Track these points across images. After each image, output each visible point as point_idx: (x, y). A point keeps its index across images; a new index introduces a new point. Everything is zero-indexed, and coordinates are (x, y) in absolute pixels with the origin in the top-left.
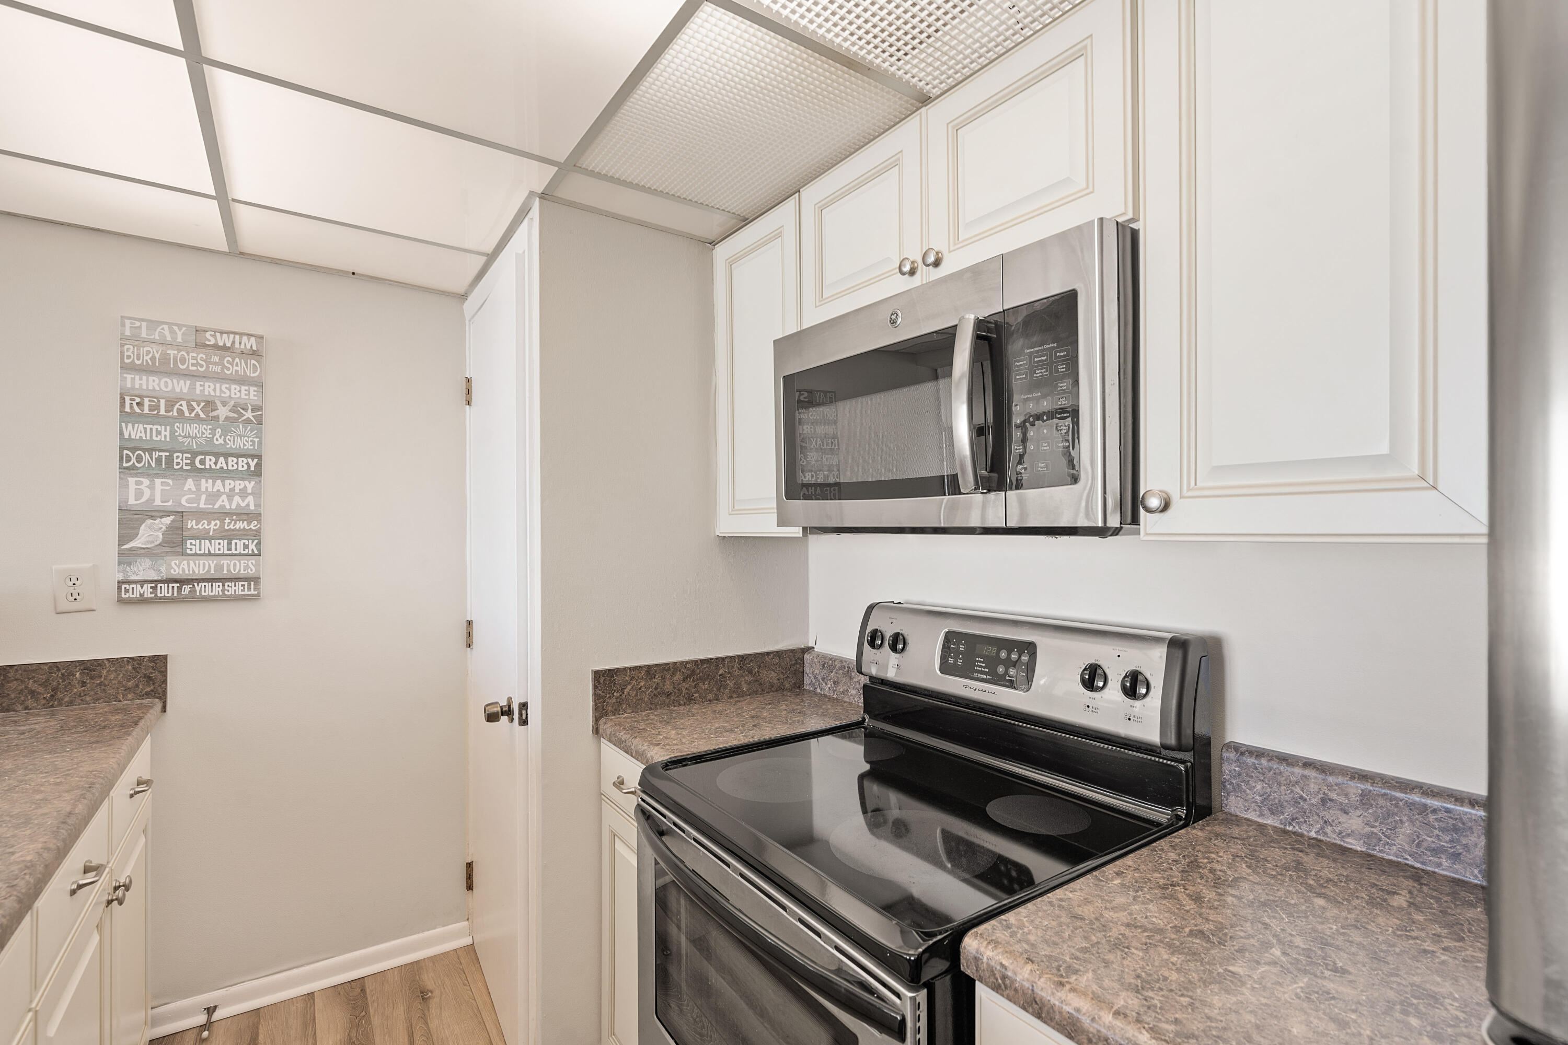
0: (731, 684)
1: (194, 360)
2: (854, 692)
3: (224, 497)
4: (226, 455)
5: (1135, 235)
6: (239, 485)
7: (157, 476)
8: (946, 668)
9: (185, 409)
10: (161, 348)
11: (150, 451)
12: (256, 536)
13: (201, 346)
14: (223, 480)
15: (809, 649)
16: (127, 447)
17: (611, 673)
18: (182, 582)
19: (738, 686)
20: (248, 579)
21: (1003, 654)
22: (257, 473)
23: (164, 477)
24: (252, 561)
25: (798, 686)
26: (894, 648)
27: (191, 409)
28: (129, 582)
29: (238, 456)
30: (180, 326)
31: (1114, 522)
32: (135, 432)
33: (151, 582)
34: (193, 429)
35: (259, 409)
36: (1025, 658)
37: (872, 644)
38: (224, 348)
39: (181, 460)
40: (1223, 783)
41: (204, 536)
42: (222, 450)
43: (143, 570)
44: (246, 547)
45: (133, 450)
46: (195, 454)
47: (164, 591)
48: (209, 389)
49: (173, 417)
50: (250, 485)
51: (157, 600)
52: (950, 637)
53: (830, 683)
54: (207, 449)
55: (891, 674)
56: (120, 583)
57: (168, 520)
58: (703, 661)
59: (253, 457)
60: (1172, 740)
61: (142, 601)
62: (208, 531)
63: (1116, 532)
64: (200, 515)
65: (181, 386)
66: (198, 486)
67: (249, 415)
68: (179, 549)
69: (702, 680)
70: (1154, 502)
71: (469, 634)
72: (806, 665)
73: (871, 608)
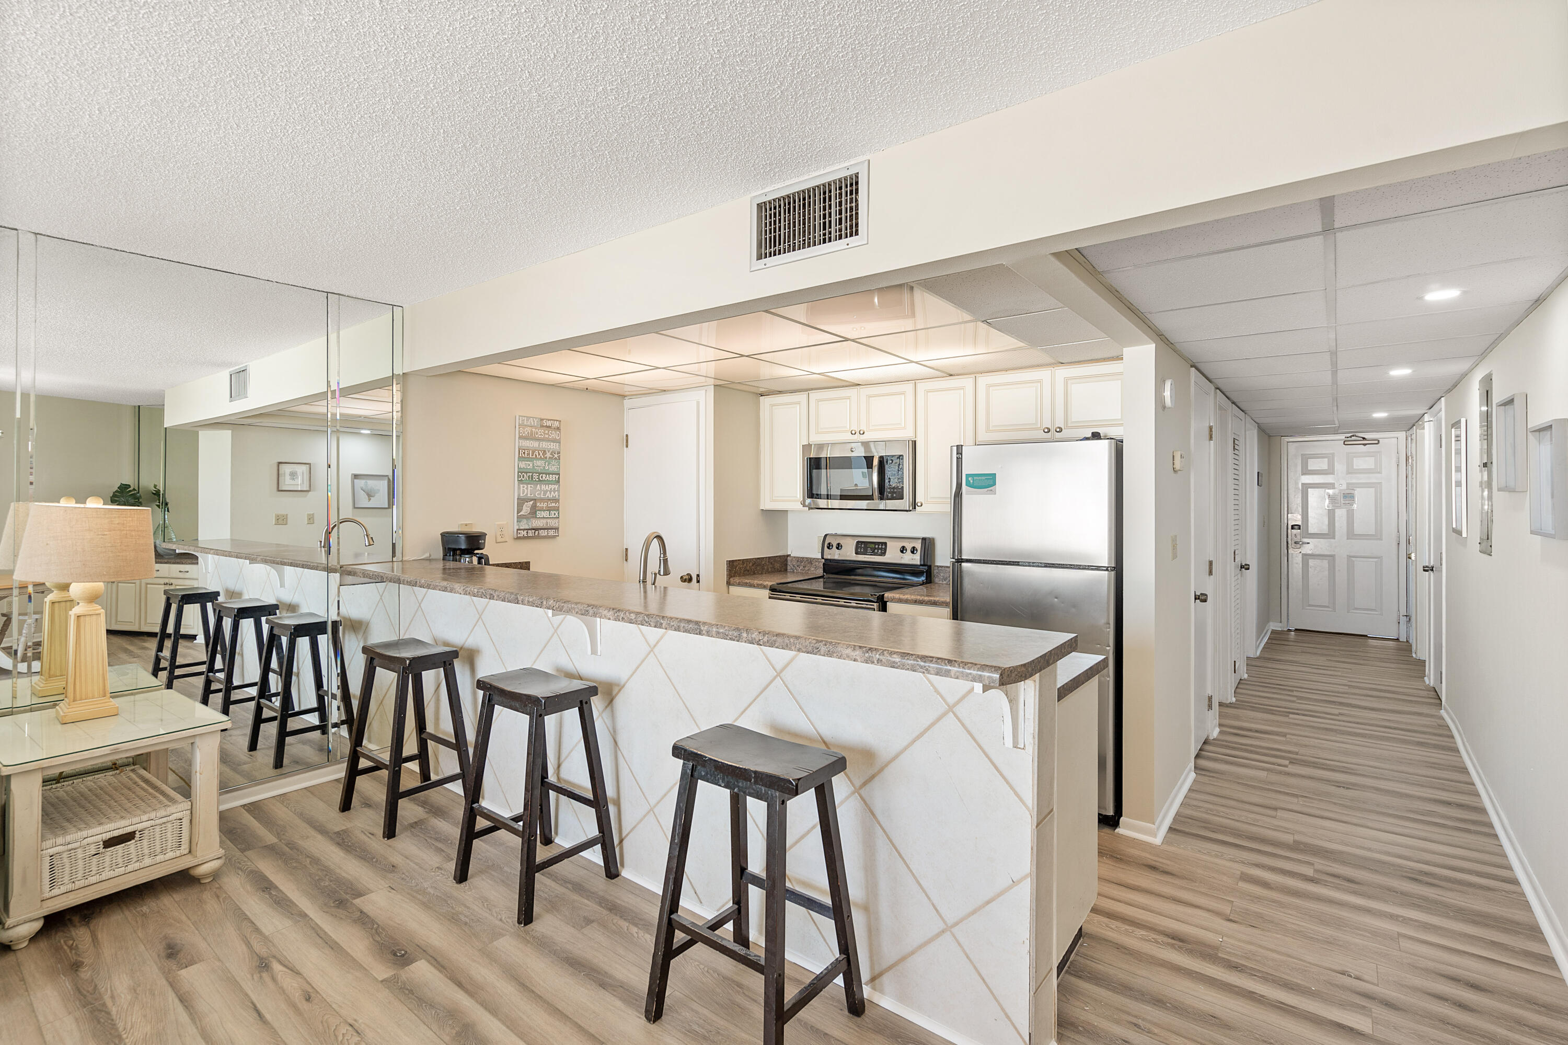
0: (766, 568)
1: (540, 432)
2: (813, 569)
3: (549, 492)
4: (549, 474)
5: (915, 441)
6: (553, 487)
7: (529, 484)
8: (857, 553)
9: (537, 454)
10: (531, 428)
11: (526, 473)
12: (557, 509)
13: (542, 426)
14: (549, 484)
15: (789, 556)
16: (521, 471)
17: (733, 561)
18: (536, 529)
19: (768, 569)
20: (555, 529)
21: (877, 546)
22: (558, 481)
23: (531, 484)
24: (557, 521)
25: (786, 570)
26: (838, 548)
27: (539, 454)
28: (520, 530)
29: (553, 474)
30: (536, 418)
31: (911, 509)
32: (522, 465)
33: (526, 529)
34: (539, 463)
35: (559, 453)
36: (883, 547)
37: (828, 548)
38: (549, 427)
39: (536, 476)
40: (934, 576)
41: (542, 510)
42: (548, 472)
43: (524, 525)
44: (555, 514)
45: (522, 473)
46: (540, 474)
47: (531, 533)
48: (544, 445)
49: (534, 458)
50: (556, 487)
51: (528, 538)
52: (858, 542)
53: (801, 567)
54: (543, 472)
55: (836, 557)
56: (518, 530)
57: (531, 503)
58: (758, 558)
59: (557, 474)
60: (922, 563)
61: (524, 538)
62: (543, 507)
63: (910, 511)
64: (542, 500)
65: (535, 444)
66: (541, 487)
67: (556, 456)
68: (534, 515)
69: (758, 565)
70: (919, 504)
71: (627, 555)
72: (789, 561)
73: (826, 535)
